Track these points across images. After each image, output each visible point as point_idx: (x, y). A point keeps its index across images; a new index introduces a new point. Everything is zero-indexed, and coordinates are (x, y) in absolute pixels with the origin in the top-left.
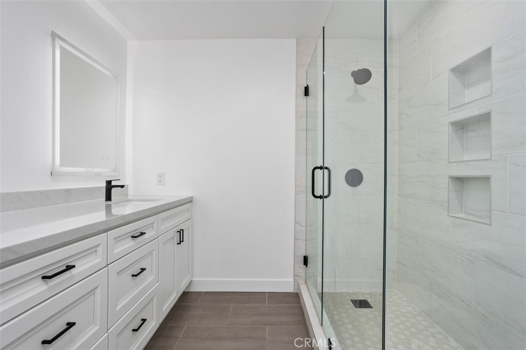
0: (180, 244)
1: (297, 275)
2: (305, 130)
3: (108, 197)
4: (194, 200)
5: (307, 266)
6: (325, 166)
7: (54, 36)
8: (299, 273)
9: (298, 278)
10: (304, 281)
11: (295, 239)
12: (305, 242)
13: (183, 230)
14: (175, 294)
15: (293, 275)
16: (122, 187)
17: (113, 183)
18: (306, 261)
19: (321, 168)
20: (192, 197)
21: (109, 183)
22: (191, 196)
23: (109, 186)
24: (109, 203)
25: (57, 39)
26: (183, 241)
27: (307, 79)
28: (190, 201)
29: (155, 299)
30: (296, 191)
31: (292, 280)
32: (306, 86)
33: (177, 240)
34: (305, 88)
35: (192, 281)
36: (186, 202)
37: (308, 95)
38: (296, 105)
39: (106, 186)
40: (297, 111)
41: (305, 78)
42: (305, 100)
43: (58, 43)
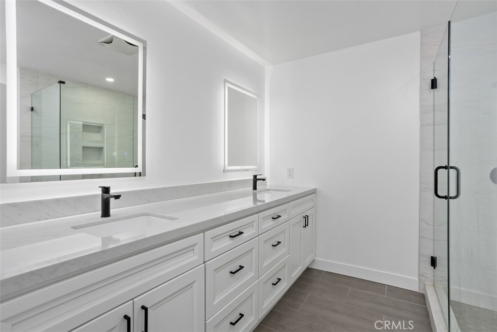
0: (305, 227)
1: (422, 275)
2: (433, 124)
3: (255, 188)
4: (317, 191)
5: (434, 268)
6: (451, 165)
7: (225, 81)
8: (425, 273)
9: (424, 278)
10: (432, 283)
11: (420, 237)
12: (432, 241)
13: (308, 216)
14: (301, 267)
15: (417, 274)
16: (264, 180)
17: (258, 177)
18: (434, 262)
19: (446, 168)
20: (316, 189)
21: (255, 177)
22: (315, 187)
23: (255, 179)
24: (255, 191)
25: (226, 83)
26: (307, 225)
27: (434, 70)
28: (314, 192)
29: (286, 266)
30: (420, 187)
31: (417, 279)
32: (433, 78)
33: (303, 223)
34: (432, 81)
35: (314, 259)
36: (311, 193)
37: (436, 88)
38: (421, 100)
39: (254, 179)
40: (422, 106)
41: (433, 69)
42: (432, 93)
43: (228, 85)
